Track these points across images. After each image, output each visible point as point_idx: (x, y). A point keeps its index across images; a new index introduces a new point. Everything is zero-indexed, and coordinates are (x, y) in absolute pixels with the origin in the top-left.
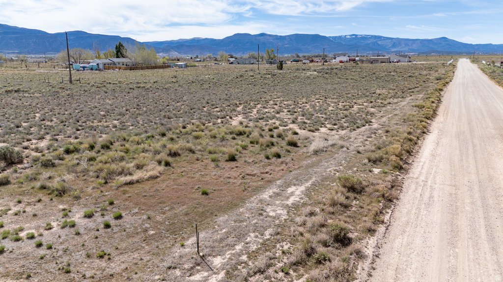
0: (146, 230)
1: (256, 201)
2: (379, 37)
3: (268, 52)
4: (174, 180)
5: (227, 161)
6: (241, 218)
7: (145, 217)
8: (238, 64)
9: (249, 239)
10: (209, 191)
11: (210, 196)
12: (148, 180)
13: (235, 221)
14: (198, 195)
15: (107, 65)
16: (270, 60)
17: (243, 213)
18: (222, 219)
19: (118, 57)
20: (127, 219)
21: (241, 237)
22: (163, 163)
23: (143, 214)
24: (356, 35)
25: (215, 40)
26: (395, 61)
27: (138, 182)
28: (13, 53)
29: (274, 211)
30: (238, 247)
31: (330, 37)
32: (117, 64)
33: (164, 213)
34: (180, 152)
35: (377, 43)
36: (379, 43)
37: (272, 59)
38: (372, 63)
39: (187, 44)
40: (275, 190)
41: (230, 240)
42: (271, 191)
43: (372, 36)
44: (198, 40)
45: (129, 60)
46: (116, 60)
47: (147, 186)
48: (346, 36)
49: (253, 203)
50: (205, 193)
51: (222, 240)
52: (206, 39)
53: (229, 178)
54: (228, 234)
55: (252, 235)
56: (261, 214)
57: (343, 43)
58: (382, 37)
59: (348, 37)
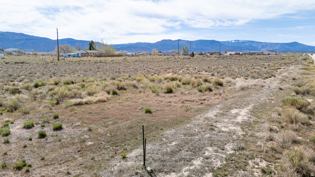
0: (84, 141)
1: (201, 119)
2: (253, 42)
3: (184, 48)
4: (119, 103)
5: (165, 93)
6: (191, 131)
7: (86, 129)
8: (165, 55)
9: (207, 154)
10: (152, 111)
11: (154, 114)
12: (96, 103)
13: (185, 135)
14: (142, 114)
15: (83, 54)
16: (185, 53)
17: (190, 128)
18: (169, 132)
19: (90, 49)
21: (197, 151)
22: (111, 93)
23: (85, 127)
24: (238, 41)
25: (150, 44)
26: (267, 54)
27: (86, 103)
29: (225, 127)
30: (197, 163)
31: (222, 42)
32: (90, 54)
33: (107, 127)
34: (125, 87)
35: (252, 45)
36: (253, 45)
37: (186, 53)
38: (251, 55)
39: (133, 46)
40: (218, 111)
41: (184, 153)
42: (214, 112)
43: (248, 41)
44: (140, 44)
45: (97, 52)
46: (89, 51)
47: (94, 107)
48: (232, 41)
50: (148, 112)
52: (145, 43)
53: (170, 102)
54: (179, 148)
55: (210, 149)
56: (213, 130)
57: (230, 45)
58: (255, 41)
59: (233, 41)
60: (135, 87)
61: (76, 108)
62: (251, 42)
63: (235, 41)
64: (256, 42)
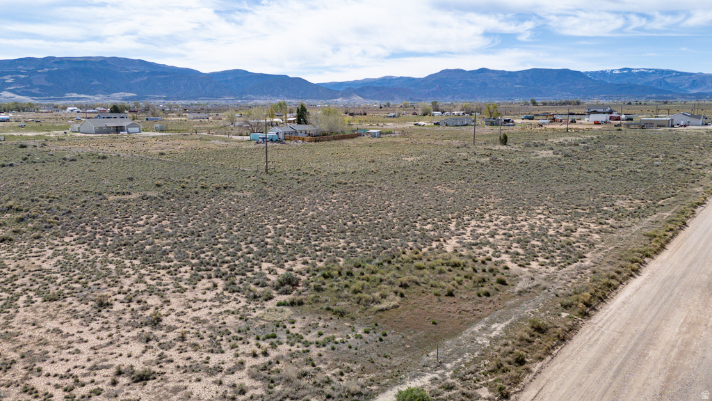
0: (404, 345)
1: (469, 332)
2: (669, 72)
3: (489, 109)
4: (411, 310)
5: (446, 295)
6: (461, 343)
7: (400, 336)
8: (447, 125)
9: (465, 356)
10: (437, 322)
11: (438, 325)
12: (392, 308)
13: (457, 345)
14: (430, 324)
15: (288, 135)
16: (491, 120)
17: (461, 340)
18: (448, 342)
19: (299, 123)
20: (390, 336)
21: (460, 354)
22: (399, 294)
23: (398, 334)
24: (630, 70)
25: (414, 79)
26: (682, 123)
27: (386, 309)
28: (160, 98)
29: (481, 340)
30: (459, 360)
31: (587, 73)
32: (299, 132)
33: (411, 335)
34: (409, 284)
35: (664, 81)
36: (669, 80)
37: (494, 119)
38: (643, 127)
39: (375, 85)
40: (483, 325)
41: (454, 355)
42: (480, 326)
43: (656, 70)
44: (390, 80)
45: (313, 128)
46: (299, 127)
47: (394, 312)
48: (612, 70)
49: (467, 333)
50: (434, 323)
51: (449, 355)
53: (450, 312)
54: (453, 352)
55: (467, 354)
56: (473, 342)
57: (609, 82)
58: (673, 71)
59: (617, 72)
60: (417, 283)
61: (381, 314)
62: (662, 72)
63: (621, 70)
64: (677, 72)
